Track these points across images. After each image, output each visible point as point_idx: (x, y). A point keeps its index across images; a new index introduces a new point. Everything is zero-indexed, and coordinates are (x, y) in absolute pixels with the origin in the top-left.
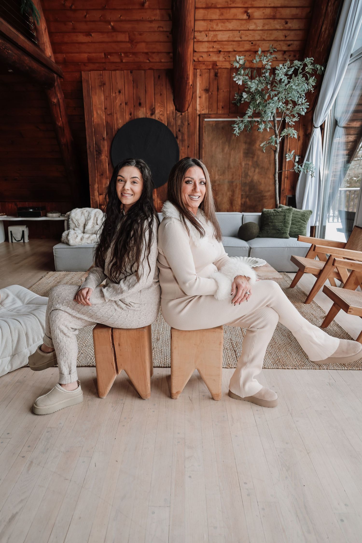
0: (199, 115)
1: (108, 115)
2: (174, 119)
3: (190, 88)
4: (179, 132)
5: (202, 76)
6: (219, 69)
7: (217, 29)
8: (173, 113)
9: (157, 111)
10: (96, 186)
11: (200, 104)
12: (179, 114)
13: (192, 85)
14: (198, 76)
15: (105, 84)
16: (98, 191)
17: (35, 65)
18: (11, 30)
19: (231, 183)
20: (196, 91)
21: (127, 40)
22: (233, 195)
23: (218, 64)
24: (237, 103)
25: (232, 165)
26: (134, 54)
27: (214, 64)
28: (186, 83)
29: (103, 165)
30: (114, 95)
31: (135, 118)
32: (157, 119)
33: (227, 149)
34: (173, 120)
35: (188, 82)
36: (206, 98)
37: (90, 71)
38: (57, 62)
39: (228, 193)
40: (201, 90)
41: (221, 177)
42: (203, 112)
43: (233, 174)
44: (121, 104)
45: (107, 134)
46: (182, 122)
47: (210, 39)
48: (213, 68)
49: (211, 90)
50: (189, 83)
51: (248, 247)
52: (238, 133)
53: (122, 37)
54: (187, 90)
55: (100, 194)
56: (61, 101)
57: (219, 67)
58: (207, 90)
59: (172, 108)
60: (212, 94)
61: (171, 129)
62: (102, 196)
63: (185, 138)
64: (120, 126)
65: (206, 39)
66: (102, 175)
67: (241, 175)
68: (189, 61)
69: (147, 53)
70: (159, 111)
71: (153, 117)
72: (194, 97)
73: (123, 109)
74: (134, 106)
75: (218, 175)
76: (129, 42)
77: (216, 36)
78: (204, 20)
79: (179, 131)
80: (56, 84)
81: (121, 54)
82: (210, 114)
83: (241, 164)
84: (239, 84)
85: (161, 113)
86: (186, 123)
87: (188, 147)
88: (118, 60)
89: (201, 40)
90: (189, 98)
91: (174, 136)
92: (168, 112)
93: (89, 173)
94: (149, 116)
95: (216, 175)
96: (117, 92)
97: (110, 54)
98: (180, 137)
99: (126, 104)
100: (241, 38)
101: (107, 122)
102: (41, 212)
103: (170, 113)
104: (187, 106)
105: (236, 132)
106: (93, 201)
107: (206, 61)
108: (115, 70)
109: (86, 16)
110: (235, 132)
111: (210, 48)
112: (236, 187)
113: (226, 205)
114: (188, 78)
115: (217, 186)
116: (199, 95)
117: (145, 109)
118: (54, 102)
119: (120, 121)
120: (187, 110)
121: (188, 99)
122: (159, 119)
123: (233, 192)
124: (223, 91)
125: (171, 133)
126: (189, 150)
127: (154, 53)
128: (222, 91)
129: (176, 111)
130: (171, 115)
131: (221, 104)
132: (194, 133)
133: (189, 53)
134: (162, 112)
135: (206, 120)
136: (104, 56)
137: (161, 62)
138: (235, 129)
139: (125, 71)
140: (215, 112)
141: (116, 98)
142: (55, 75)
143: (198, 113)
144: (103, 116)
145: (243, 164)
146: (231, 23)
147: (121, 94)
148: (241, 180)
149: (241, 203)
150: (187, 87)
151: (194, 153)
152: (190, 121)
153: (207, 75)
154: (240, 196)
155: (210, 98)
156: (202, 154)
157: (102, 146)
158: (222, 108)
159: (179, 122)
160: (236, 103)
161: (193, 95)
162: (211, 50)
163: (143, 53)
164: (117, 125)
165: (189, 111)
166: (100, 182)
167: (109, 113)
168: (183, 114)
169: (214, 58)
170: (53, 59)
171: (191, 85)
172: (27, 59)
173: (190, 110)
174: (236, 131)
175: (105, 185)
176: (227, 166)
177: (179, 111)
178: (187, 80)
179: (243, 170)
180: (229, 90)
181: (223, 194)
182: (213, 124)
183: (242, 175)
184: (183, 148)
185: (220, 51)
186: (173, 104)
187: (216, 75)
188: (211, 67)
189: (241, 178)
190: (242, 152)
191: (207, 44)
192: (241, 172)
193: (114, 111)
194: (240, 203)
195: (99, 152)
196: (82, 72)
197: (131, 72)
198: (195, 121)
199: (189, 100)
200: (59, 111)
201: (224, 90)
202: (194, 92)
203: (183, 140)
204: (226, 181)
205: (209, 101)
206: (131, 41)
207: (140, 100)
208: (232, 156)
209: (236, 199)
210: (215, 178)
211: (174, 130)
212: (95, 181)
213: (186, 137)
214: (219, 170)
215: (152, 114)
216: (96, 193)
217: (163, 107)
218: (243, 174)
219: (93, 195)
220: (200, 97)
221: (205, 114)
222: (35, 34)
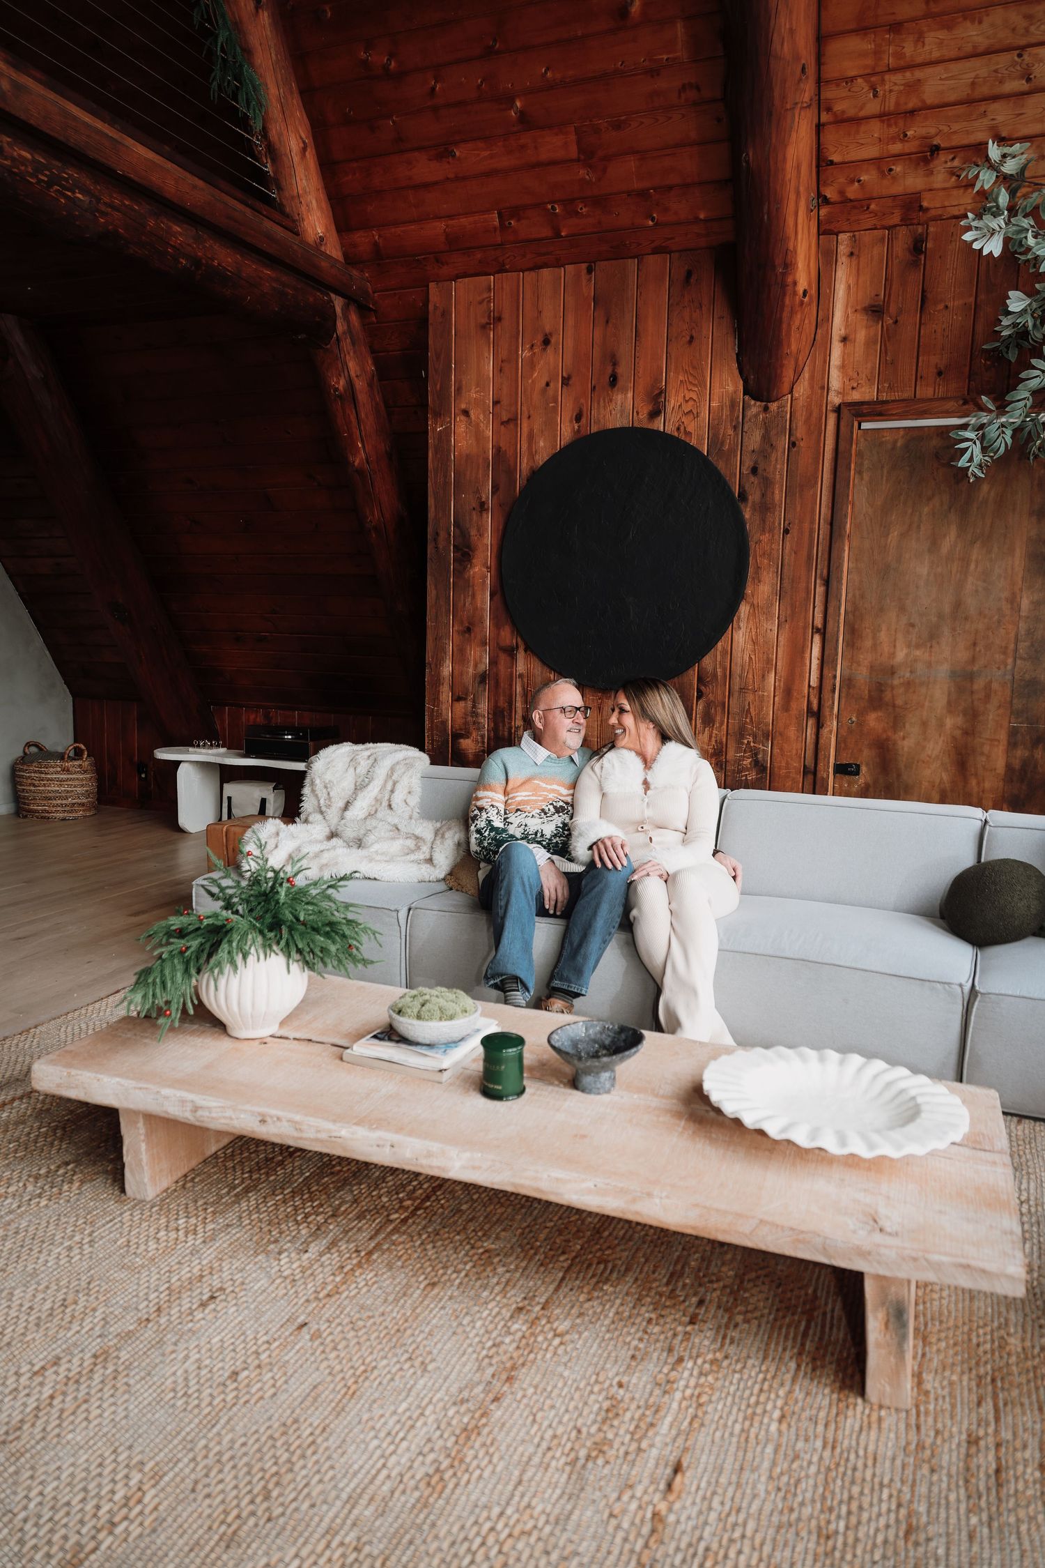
0: (838, 410)
1: (502, 423)
2: (735, 428)
3: (802, 303)
4: (752, 479)
5: (858, 257)
6: (931, 223)
7: (919, 60)
8: (733, 405)
9: (673, 402)
10: (447, 669)
11: (843, 367)
12: (755, 407)
13: (814, 292)
14: (843, 259)
15: (500, 319)
16: (452, 688)
17: (225, 258)
18: (75, 118)
19: (963, 679)
20: (828, 319)
21: (573, 152)
22: (969, 732)
23: (925, 204)
24: (1008, 348)
25: (971, 603)
26: (599, 202)
27: (911, 205)
28: (784, 286)
29: (473, 596)
30: (527, 354)
31: (594, 429)
32: (670, 429)
33: (950, 540)
34: (730, 432)
35: (790, 280)
36: (869, 343)
37: (456, 278)
38: (351, 259)
39: (949, 722)
40: (849, 311)
41: (918, 653)
42: (856, 396)
43: (975, 644)
44: (548, 384)
45: (495, 488)
46: (766, 438)
47: (891, 105)
48: (906, 222)
49: (893, 309)
50: (795, 283)
51: (961, 985)
52: (980, 466)
53: (555, 145)
54: (786, 314)
55: (456, 699)
56: (360, 385)
57: (933, 213)
58: (875, 311)
59: (731, 388)
60: (896, 322)
61: (721, 466)
62: (462, 704)
63: (777, 497)
64: (541, 458)
65: (873, 107)
66: (469, 630)
67: (1012, 646)
68: (792, 197)
69: (643, 194)
70: (681, 400)
71: (659, 425)
72: (820, 343)
73: (556, 401)
74: (594, 388)
75: (909, 646)
76: (578, 160)
77: (914, 87)
78: (862, 30)
79: (754, 470)
80: (341, 327)
81: (553, 208)
82: (886, 402)
83: (1013, 601)
84: (985, 252)
85: (686, 408)
86: (785, 442)
87: (786, 531)
88: (546, 232)
89: (851, 112)
90: (796, 341)
91: (733, 495)
92: (714, 404)
93: (429, 624)
94: (642, 421)
95: (898, 644)
96: (538, 340)
97: (517, 212)
98: (754, 496)
99: (566, 381)
100: (1029, 80)
101: (498, 451)
102: (311, 744)
103: (721, 408)
104: (788, 375)
105: (971, 460)
106: (432, 722)
107: (875, 194)
108: (536, 267)
109: (433, 89)
110: (962, 463)
111: (893, 139)
112: (987, 698)
113: (935, 770)
114: (789, 266)
115: (901, 690)
116: (843, 332)
117: (630, 395)
118: (337, 389)
119: (542, 444)
120: (791, 392)
121: (794, 347)
122: (678, 429)
123: (973, 716)
124: (946, 307)
125: (720, 482)
126: (788, 545)
127: (670, 188)
128: (941, 306)
129: (747, 397)
130: (726, 412)
131: (934, 360)
132: (811, 481)
133: (790, 165)
134: (691, 403)
135: (865, 426)
136: (497, 223)
137: (697, 220)
138: (966, 449)
139: (569, 268)
140: (908, 394)
141: (532, 364)
142: (338, 303)
143: (835, 399)
144: (487, 427)
145: (1025, 603)
146: (980, 22)
147: (550, 350)
148: (1009, 667)
149: (1009, 767)
150: (787, 301)
151: (809, 557)
152: (800, 432)
153: (879, 251)
154: (1003, 736)
155: (888, 338)
156: (841, 558)
157: (473, 532)
158: (940, 374)
159: (755, 439)
160: (1003, 348)
161: (819, 331)
162: (897, 148)
163: (629, 193)
164: (532, 455)
165: (796, 395)
166: (460, 657)
167: (505, 418)
168: (774, 406)
169: (912, 181)
170: (333, 249)
171: (805, 293)
172: (179, 233)
173: (802, 389)
174: (967, 455)
175: (476, 666)
176: (947, 609)
177: (756, 398)
178: (784, 274)
179: (1023, 626)
180: (972, 299)
181: (924, 724)
182: (895, 442)
183: (1016, 650)
184: (765, 538)
185: (935, 149)
186: (736, 372)
187: (917, 247)
188: (896, 219)
189: (1010, 661)
190: (1019, 552)
191: (876, 129)
192: (1012, 635)
193: (524, 408)
194: (1000, 764)
195: (465, 553)
196: (432, 285)
197: (589, 271)
198: (820, 432)
199: (799, 351)
200: (353, 418)
201: (950, 305)
202: (823, 321)
203: (765, 508)
204: (943, 670)
205: (884, 351)
206: (587, 155)
207: (615, 364)
208: (972, 566)
209: (986, 749)
210: (892, 655)
211: (735, 471)
212: (444, 650)
213: (779, 495)
214: (913, 625)
215: (654, 414)
216: (446, 695)
217: (695, 385)
218: (1023, 646)
219: (436, 700)
220: (844, 340)
221: (862, 403)
222: (269, 168)
